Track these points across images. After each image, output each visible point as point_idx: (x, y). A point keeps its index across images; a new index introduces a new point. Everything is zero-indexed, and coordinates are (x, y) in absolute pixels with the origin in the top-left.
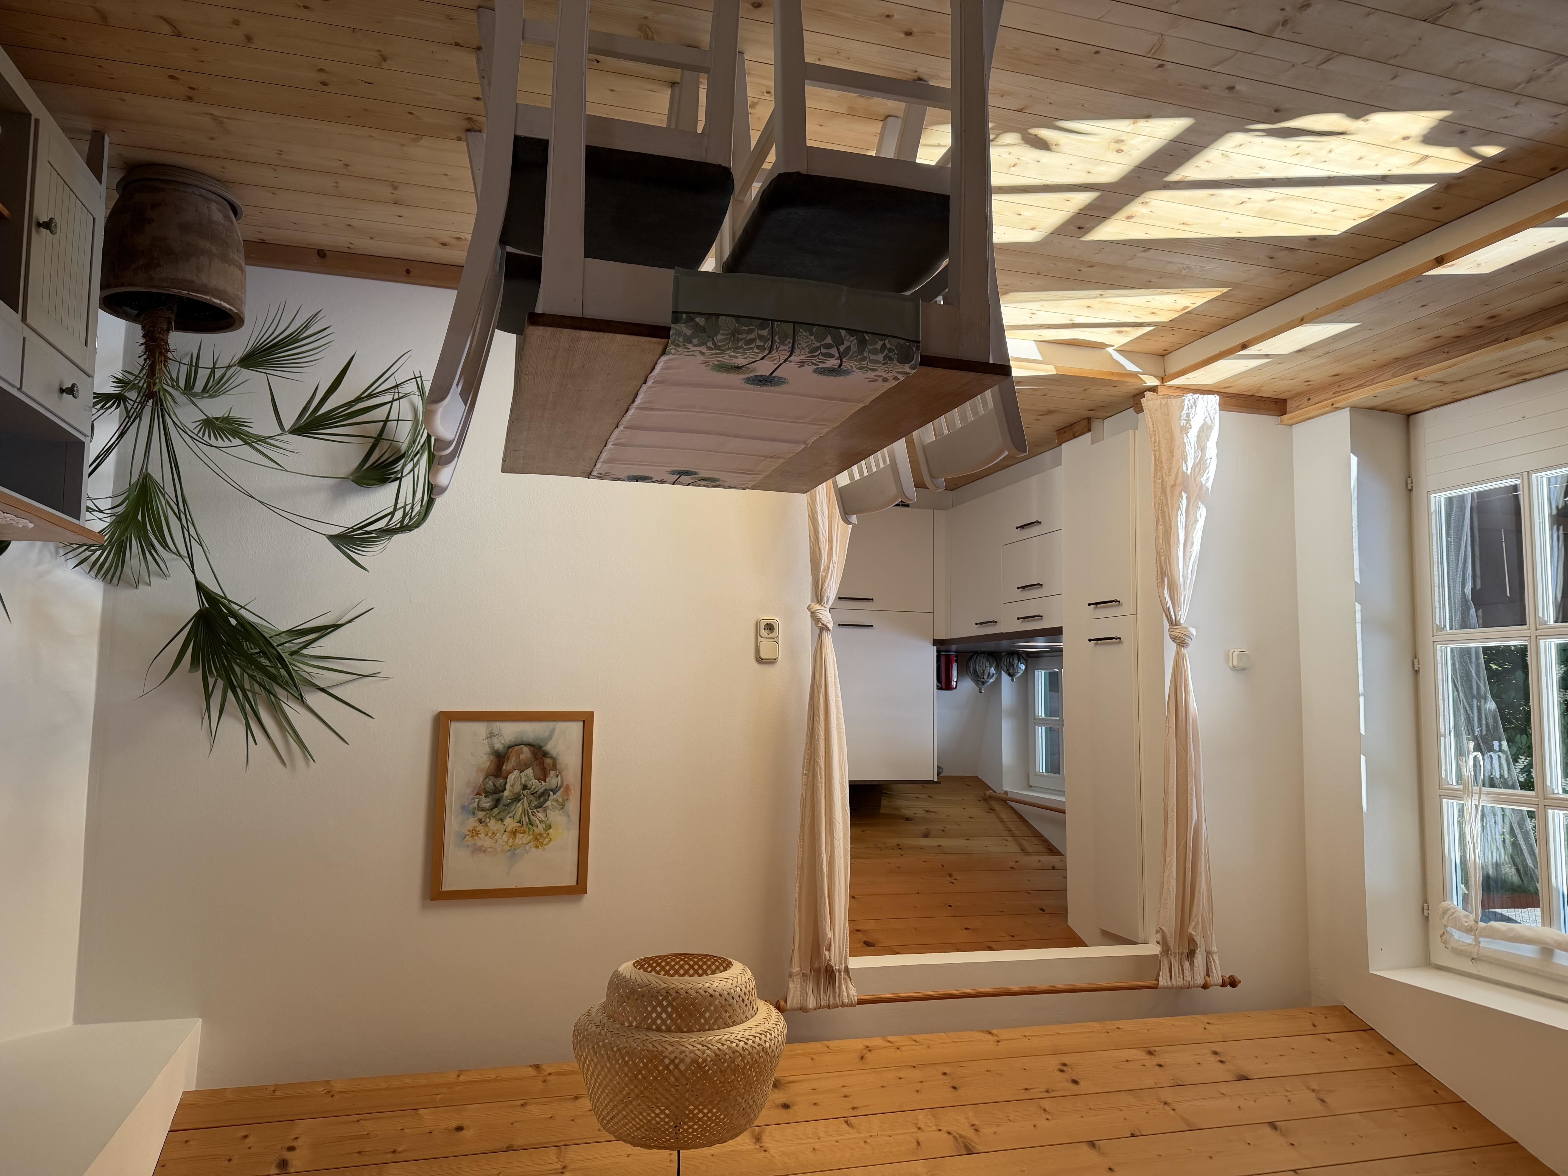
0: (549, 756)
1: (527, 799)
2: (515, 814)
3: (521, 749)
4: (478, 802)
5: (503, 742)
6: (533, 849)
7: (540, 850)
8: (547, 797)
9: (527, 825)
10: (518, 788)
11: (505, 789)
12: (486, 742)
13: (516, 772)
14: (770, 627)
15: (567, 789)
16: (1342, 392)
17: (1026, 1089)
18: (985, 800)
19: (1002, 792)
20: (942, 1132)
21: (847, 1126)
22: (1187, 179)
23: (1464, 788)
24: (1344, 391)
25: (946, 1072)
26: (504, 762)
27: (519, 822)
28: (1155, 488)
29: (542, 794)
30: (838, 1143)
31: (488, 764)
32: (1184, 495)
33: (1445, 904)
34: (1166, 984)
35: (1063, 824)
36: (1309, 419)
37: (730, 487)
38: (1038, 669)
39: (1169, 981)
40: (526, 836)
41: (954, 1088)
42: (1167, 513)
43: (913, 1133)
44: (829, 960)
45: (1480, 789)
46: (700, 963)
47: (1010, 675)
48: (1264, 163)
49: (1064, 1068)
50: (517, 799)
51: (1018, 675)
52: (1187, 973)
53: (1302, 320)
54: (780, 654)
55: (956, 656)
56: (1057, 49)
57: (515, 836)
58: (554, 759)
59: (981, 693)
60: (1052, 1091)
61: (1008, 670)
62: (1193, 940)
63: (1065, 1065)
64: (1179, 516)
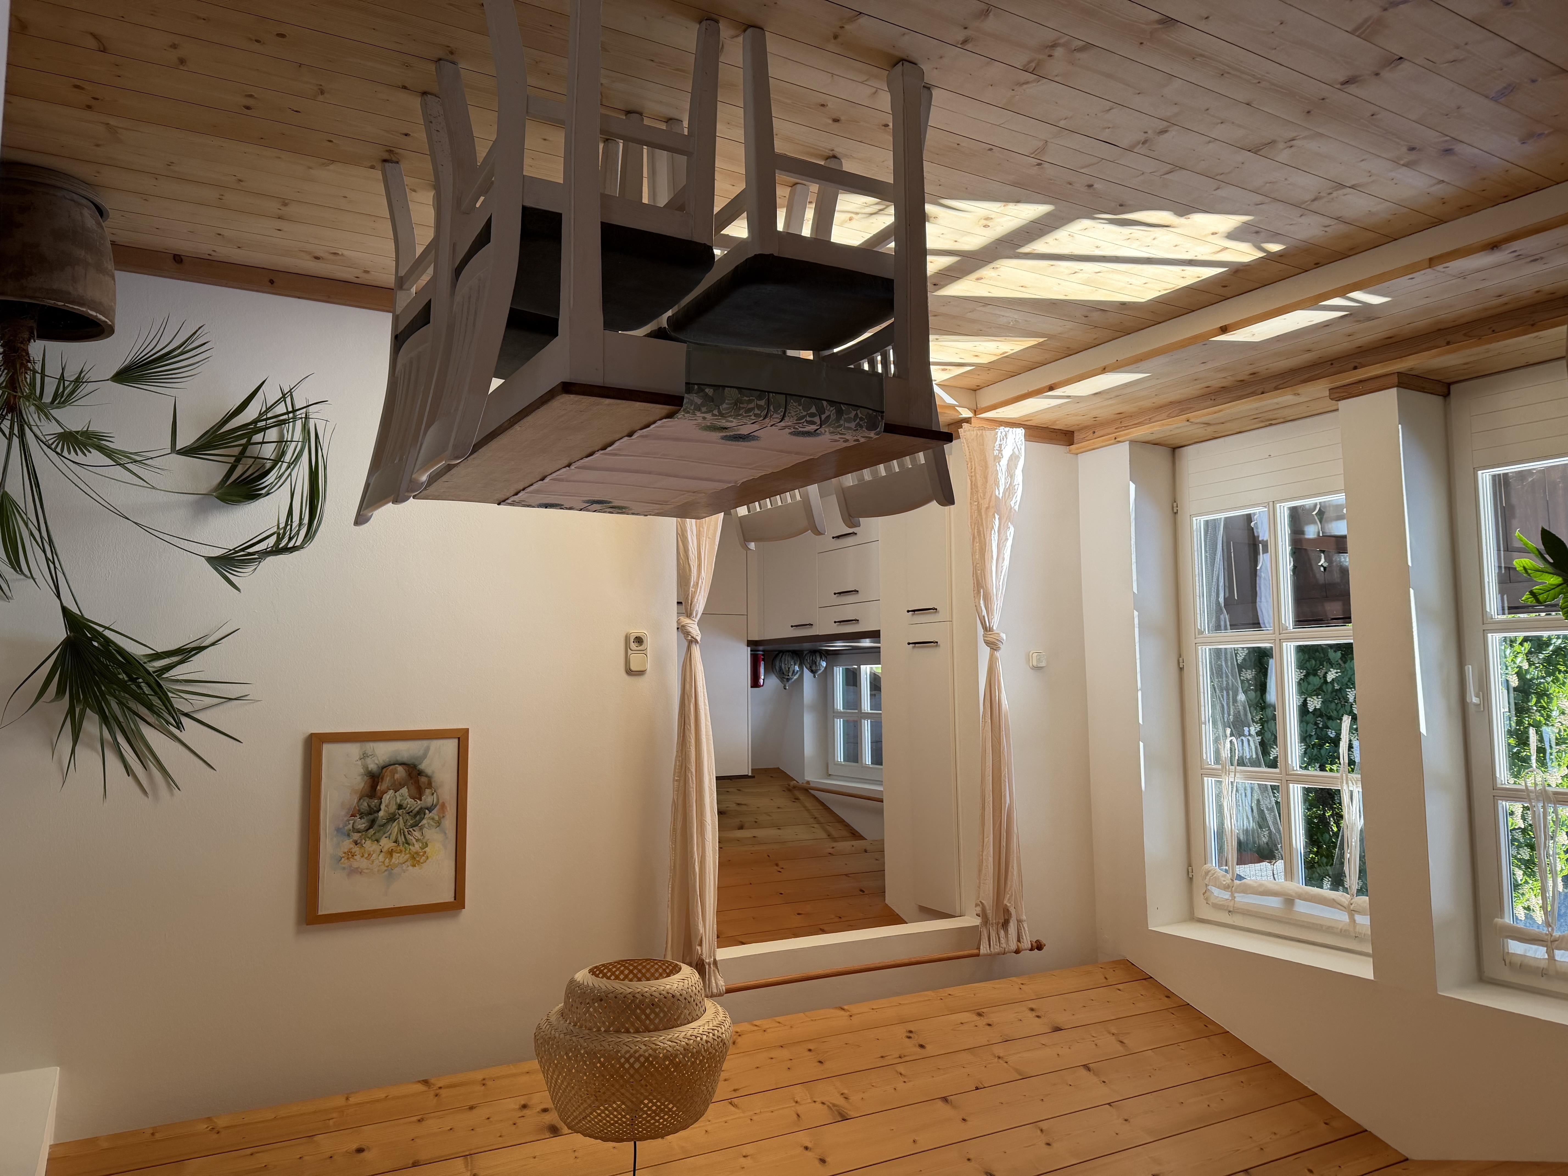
0: (424, 774)
1: (403, 818)
2: (391, 834)
3: (395, 769)
4: (353, 823)
5: (377, 762)
6: (411, 868)
7: (417, 868)
8: (423, 816)
9: (403, 844)
10: (393, 808)
11: (380, 810)
12: (359, 763)
13: (391, 792)
14: (639, 640)
15: (443, 806)
16: (1123, 428)
17: (882, 1057)
18: (789, 790)
19: (805, 782)
20: (817, 1103)
21: (732, 1107)
22: (1036, 252)
23: (1223, 767)
24: (1125, 427)
25: (811, 1048)
26: (378, 782)
27: (395, 842)
28: (971, 509)
29: (418, 813)
30: (726, 1124)
31: (362, 785)
32: (997, 517)
33: (1207, 867)
34: (986, 952)
35: (881, 812)
36: (1094, 449)
37: (633, 514)
38: (836, 666)
39: (988, 949)
40: (403, 855)
41: (820, 1062)
42: (982, 532)
43: (792, 1106)
44: (702, 954)
45: (1235, 768)
46: (640, 967)
47: (812, 671)
48: (1099, 243)
49: (911, 1035)
50: (392, 819)
51: (820, 672)
52: (1003, 940)
53: (1104, 369)
54: (649, 667)
55: (763, 655)
56: (958, 144)
57: (392, 856)
58: (429, 777)
59: (785, 689)
60: (904, 1056)
61: (811, 667)
62: (1008, 910)
63: (911, 1032)
64: (993, 536)
